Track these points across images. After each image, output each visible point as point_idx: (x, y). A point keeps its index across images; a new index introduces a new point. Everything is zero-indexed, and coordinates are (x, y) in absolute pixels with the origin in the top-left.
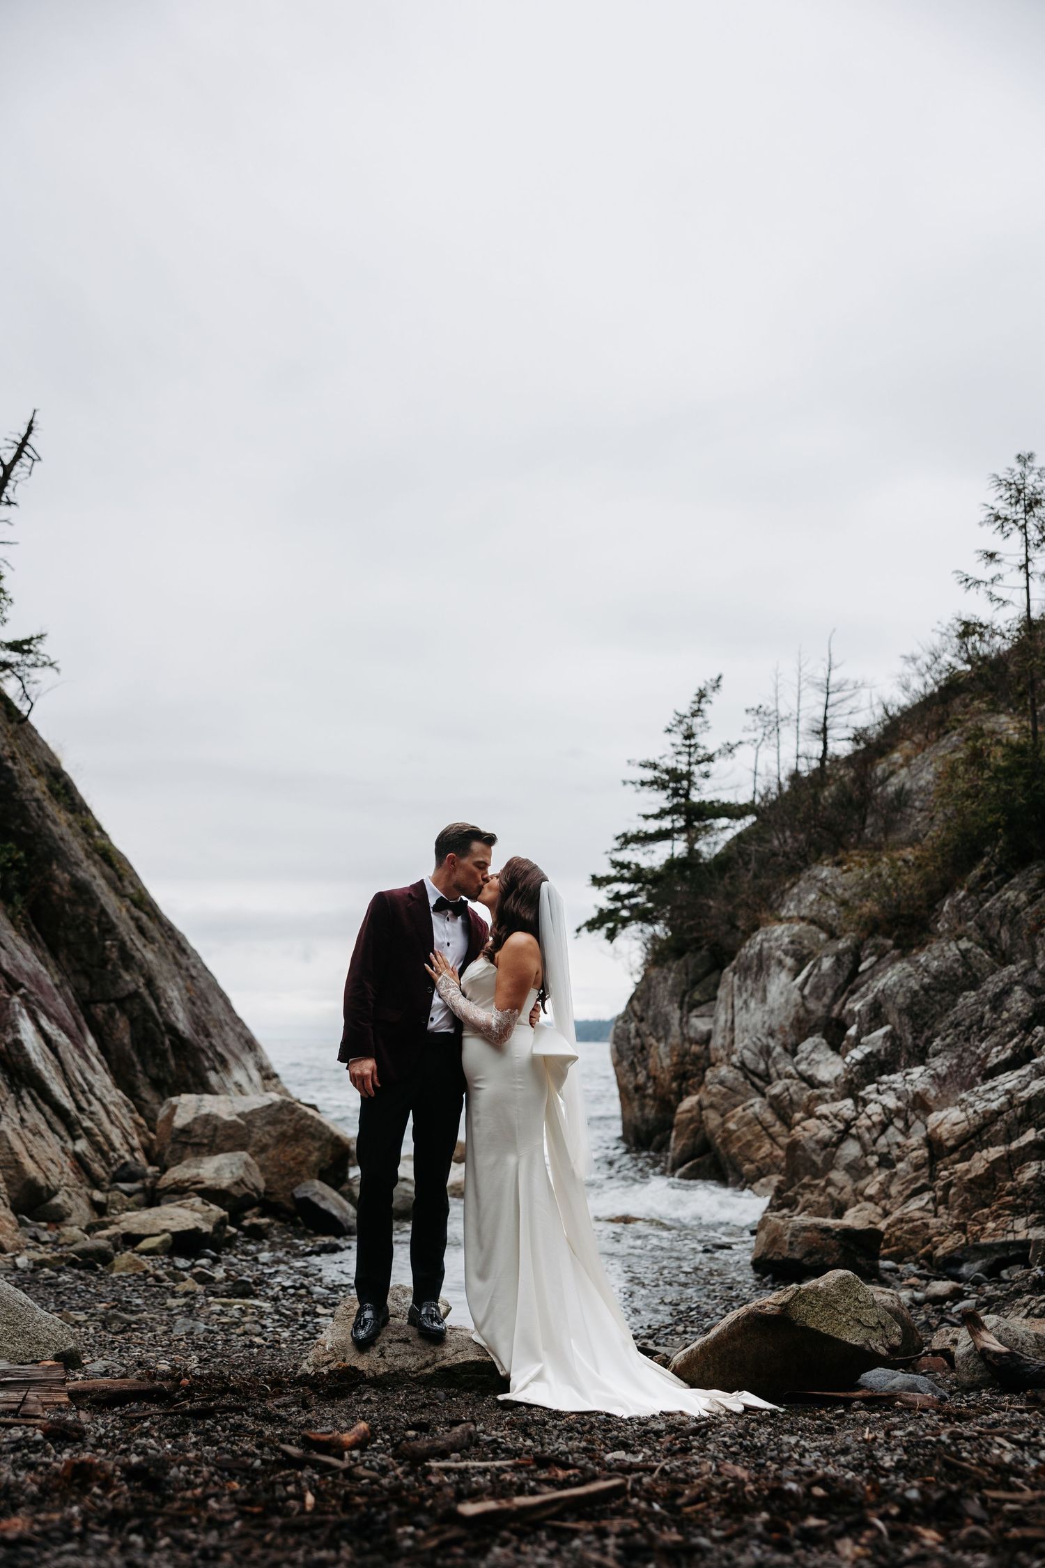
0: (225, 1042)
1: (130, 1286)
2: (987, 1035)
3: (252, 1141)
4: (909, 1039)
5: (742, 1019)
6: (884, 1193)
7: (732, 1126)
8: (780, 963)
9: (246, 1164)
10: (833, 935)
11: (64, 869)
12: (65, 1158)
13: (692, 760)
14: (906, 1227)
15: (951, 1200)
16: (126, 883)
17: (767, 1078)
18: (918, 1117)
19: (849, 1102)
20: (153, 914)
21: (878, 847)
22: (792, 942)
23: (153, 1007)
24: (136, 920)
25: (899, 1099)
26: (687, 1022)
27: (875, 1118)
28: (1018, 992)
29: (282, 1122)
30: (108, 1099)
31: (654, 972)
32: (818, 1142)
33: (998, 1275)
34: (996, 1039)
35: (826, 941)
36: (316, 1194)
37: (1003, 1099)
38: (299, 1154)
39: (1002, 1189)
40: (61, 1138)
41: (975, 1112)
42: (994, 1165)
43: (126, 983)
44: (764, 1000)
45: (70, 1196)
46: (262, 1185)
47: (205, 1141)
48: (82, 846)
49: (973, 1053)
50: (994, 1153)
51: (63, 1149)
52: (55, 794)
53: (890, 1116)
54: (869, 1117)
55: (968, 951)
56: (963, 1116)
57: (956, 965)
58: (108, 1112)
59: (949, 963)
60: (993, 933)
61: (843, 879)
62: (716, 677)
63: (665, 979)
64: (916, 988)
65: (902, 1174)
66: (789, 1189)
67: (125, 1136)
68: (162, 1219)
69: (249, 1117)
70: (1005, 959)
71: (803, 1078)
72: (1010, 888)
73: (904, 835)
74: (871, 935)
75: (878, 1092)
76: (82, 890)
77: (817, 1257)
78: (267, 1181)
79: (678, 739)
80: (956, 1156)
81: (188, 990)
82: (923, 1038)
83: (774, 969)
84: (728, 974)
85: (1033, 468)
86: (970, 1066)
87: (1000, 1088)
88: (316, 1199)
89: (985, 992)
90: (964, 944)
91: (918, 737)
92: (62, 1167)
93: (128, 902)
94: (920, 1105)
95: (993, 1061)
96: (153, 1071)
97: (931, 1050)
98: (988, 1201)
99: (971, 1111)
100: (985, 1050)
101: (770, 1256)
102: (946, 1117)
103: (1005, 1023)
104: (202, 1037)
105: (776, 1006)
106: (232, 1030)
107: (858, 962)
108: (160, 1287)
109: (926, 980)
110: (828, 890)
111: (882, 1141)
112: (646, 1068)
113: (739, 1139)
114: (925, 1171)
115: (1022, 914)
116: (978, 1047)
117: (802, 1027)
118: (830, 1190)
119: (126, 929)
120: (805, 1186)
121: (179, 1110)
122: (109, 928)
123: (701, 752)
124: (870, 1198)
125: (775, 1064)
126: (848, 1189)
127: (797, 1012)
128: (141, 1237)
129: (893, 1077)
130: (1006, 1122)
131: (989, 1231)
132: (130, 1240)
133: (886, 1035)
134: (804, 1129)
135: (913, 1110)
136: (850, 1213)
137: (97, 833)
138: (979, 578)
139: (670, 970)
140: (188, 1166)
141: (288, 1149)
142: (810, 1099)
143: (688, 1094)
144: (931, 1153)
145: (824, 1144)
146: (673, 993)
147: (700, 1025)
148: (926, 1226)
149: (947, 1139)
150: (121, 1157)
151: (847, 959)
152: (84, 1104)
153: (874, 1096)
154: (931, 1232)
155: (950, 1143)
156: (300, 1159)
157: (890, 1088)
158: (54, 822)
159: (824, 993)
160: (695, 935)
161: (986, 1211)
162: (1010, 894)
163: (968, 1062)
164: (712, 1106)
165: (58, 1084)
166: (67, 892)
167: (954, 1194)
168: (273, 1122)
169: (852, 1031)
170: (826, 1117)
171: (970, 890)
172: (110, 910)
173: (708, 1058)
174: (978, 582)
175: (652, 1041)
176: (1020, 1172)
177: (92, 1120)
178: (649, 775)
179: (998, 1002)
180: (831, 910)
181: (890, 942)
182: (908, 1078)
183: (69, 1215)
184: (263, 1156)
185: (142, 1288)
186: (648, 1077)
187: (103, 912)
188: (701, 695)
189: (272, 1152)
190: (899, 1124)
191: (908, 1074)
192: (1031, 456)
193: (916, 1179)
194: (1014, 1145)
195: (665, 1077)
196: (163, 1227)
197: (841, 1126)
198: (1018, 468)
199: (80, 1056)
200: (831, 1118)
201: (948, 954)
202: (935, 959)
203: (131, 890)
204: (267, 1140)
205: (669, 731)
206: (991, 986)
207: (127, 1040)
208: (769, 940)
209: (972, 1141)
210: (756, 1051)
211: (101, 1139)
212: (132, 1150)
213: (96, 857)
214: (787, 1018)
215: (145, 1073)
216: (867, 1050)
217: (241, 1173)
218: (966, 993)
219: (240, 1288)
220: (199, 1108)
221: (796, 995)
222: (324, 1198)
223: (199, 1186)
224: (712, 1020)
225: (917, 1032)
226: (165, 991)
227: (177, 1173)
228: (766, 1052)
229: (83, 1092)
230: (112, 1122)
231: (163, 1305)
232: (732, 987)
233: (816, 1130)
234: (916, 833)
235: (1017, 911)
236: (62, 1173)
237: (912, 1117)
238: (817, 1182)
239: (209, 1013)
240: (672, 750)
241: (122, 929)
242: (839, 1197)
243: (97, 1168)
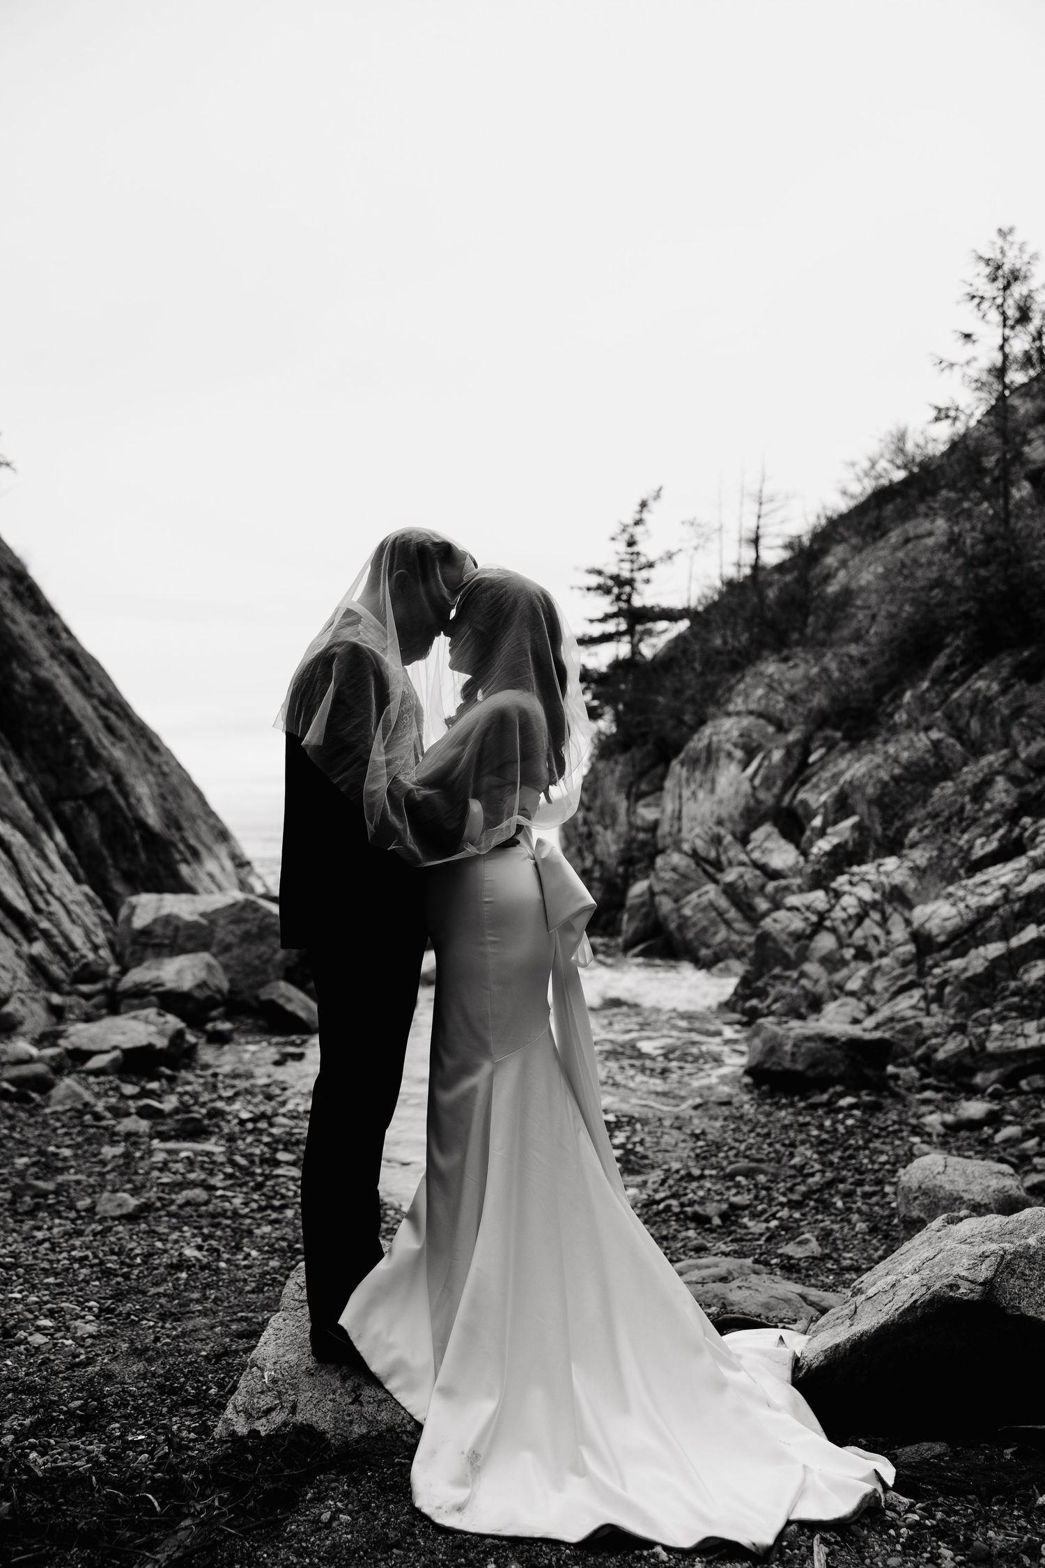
0: (198, 834)
1: (63, 1126)
2: (968, 826)
3: (215, 941)
4: (878, 829)
5: (689, 809)
6: (868, 989)
7: (687, 912)
8: (730, 755)
9: (209, 967)
10: (781, 728)
11: (24, 667)
12: (18, 961)
13: (636, 566)
14: (899, 1026)
15: (946, 998)
16: (94, 683)
17: (718, 866)
18: (895, 909)
19: (820, 894)
20: (122, 714)
21: (823, 644)
22: (741, 735)
23: (122, 802)
24: (105, 720)
25: (874, 890)
26: (634, 812)
27: (852, 911)
28: (1001, 782)
29: (246, 921)
30: (68, 899)
31: (601, 765)
32: (791, 934)
33: (1017, 1086)
34: (979, 830)
35: (773, 734)
36: (282, 996)
37: (998, 894)
38: (264, 953)
39: (1005, 989)
40: (15, 941)
41: (967, 906)
42: (995, 963)
43: (94, 780)
44: (712, 791)
45: (23, 1002)
46: (225, 986)
47: (166, 942)
48: (45, 646)
49: (954, 845)
50: (995, 949)
51: (18, 954)
52: (18, 596)
53: (865, 908)
54: (844, 909)
55: (939, 741)
56: (954, 911)
57: (927, 756)
58: (69, 912)
59: (920, 754)
60: (962, 723)
61: (792, 674)
62: (657, 488)
63: (612, 772)
64: (886, 778)
65: (887, 969)
66: (758, 978)
67: (88, 934)
68: (114, 1034)
69: (212, 917)
70: (976, 750)
71: (756, 865)
72: (982, 677)
73: (846, 632)
74: (820, 727)
75: (851, 883)
76: (45, 689)
77: (821, 1068)
78: (231, 981)
79: (621, 546)
80: (947, 952)
81: (159, 786)
82: (894, 829)
83: (723, 761)
84: (675, 765)
85: (1012, 243)
86: (951, 858)
87: (994, 882)
88: (281, 1001)
89: (964, 782)
90: (935, 735)
91: (855, 541)
92: (15, 972)
93: (96, 702)
94: (897, 897)
95: (978, 852)
96: (124, 865)
97: (907, 842)
98: (987, 1000)
99: (961, 905)
100: (968, 842)
101: (767, 1066)
102: (934, 912)
103: (988, 814)
104: (174, 831)
105: (725, 796)
106: (205, 822)
107: (807, 752)
108: (98, 1127)
109: (897, 771)
110: (775, 685)
111: (859, 933)
112: (593, 853)
113: (695, 925)
114: (913, 967)
115: (995, 704)
116: (959, 839)
117: (752, 817)
118: (804, 982)
119: (92, 727)
120: (776, 977)
121: (138, 911)
122: (74, 726)
123: (643, 560)
124: (852, 994)
125: (726, 851)
126: (823, 981)
127: (747, 803)
128: (90, 1054)
129: (864, 868)
130: (1001, 917)
131: (994, 1035)
132: (80, 1056)
133: (855, 827)
134: (775, 921)
135: (890, 902)
136: (830, 1008)
137: (64, 635)
138: (953, 361)
139: (617, 763)
140: (149, 968)
141: (253, 948)
142: (777, 890)
143: (636, 879)
144: (918, 947)
145: (797, 937)
146: (620, 785)
147: (647, 813)
148: (919, 1025)
149: (938, 935)
150: (83, 956)
151: (796, 751)
152: (42, 905)
153: (847, 888)
154: (927, 1032)
155: (942, 939)
156: (266, 957)
157: (863, 880)
158: (13, 621)
159: (774, 783)
160: (643, 730)
161: (987, 1011)
162: (981, 684)
163: (949, 853)
164: (665, 892)
165: (12, 886)
166: (28, 691)
167: (950, 993)
168: (237, 921)
169: (817, 822)
170: (797, 909)
171: (934, 682)
172: (74, 709)
173: (655, 845)
174: (952, 365)
175: (599, 828)
176: (1026, 971)
177: (50, 920)
178: (595, 580)
179: (979, 792)
180: (779, 703)
181: (839, 735)
182: (882, 869)
183: (21, 1023)
184: (227, 955)
185: (75, 1130)
186: (596, 861)
187: (67, 710)
188: (644, 505)
189: (236, 951)
190: (876, 916)
191: (880, 865)
192: (1011, 230)
193: (903, 975)
194: (1015, 942)
195: (612, 862)
196: (114, 1043)
197: (814, 918)
198: (1000, 242)
199: (38, 856)
200: (803, 909)
201: (919, 745)
202: (905, 749)
203: (99, 691)
204: (230, 939)
205: (613, 539)
206: (970, 777)
207: (96, 835)
208: (717, 734)
209: (966, 937)
210: (707, 838)
211: (59, 940)
212: (95, 948)
213: (63, 658)
214: (736, 808)
215: (116, 866)
216: (836, 841)
217: (202, 975)
218: (943, 784)
219: (190, 1127)
220: (159, 908)
221: (746, 787)
222: (289, 1000)
223: (160, 989)
224: (659, 809)
225: (887, 823)
226: (133, 788)
227: (138, 975)
228: (717, 840)
229: (41, 893)
230: (73, 922)
231: (95, 1155)
232: (680, 780)
233: (787, 922)
234: (858, 631)
235: (989, 700)
236: (15, 978)
237: (889, 909)
238: (788, 973)
239: (180, 807)
240: (615, 558)
241: (88, 728)
242: (814, 990)
243: (56, 970)
